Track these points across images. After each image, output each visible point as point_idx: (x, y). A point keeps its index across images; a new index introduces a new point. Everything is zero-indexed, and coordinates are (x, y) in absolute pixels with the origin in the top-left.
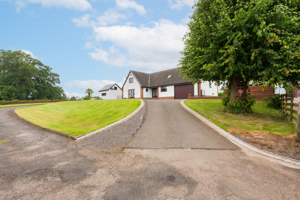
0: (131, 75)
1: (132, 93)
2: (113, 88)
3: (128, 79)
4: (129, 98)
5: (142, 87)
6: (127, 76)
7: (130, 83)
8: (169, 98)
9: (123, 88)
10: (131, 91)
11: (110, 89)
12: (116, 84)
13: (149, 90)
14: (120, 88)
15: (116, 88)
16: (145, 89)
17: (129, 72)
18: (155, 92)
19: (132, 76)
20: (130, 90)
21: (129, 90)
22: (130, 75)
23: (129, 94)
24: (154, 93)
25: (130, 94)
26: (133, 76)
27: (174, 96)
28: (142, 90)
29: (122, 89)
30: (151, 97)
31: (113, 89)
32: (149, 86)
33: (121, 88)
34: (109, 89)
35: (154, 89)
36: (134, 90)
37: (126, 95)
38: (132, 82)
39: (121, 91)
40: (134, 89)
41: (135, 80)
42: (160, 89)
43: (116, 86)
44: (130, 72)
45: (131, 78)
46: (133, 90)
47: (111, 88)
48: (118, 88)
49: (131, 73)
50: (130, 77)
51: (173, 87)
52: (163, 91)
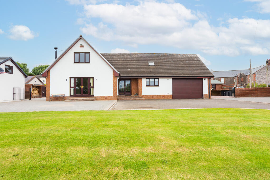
2: (3, 67)
4: (71, 96)
8: (163, 98)
19: (85, 49)
20: (75, 78)
21: (70, 78)
23: (71, 87)
25: (74, 87)
26: (87, 49)
27: (172, 94)
29: (47, 74)
40: (90, 78)
42: (144, 81)
43: (9, 63)
48: (15, 69)
51: (170, 80)
52: (150, 86)
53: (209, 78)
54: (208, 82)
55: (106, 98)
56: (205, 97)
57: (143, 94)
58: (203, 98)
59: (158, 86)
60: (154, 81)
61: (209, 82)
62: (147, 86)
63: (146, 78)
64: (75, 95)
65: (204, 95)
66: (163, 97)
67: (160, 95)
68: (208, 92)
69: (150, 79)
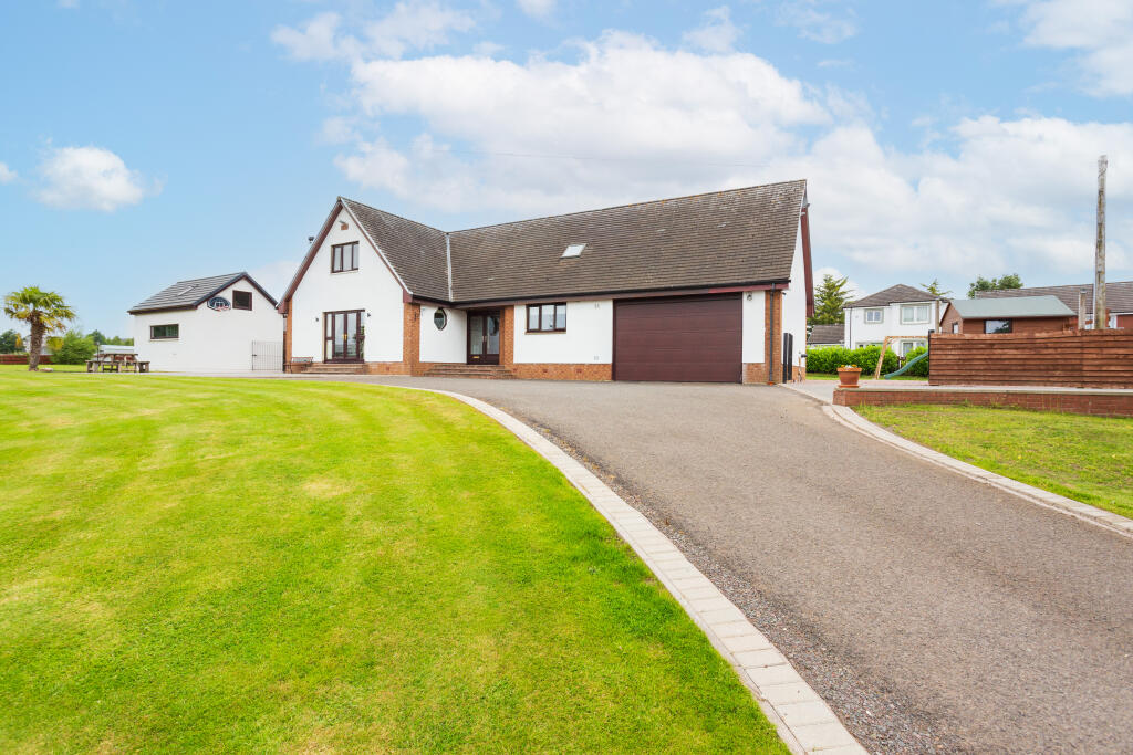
0: (345, 227)
1: (346, 332)
2: (228, 295)
3: (325, 251)
4: (326, 361)
5: (415, 302)
6: (316, 234)
7: (333, 271)
8: (580, 373)
9: (288, 299)
10: (339, 319)
11: (206, 299)
12: (245, 277)
13: (451, 317)
14: (273, 302)
15: (243, 301)
16: (428, 314)
17: (332, 205)
18: (485, 334)
19: (349, 231)
20: (334, 314)
21: (326, 314)
22: (337, 225)
23: (326, 339)
24: (478, 339)
25: (333, 338)
26: (354, 233)
27: (609, 360)
28: (416, 317)
29: (286, 307)
30: (463, 359)
31: (227, 304)
32: (451, 298)
33: (279, 297)
34: (200, 302)
35: (484, 317)
36: (364, 315)
37: (309, 344)
38: (347, 265)
39: (279, 320)
40: (359, 312)
41: (369, 256)
42: (519, 313)
43: (243, 286)
44: (339, 208)
45: (342, 246)
46: (352, 318)
47: (213, 299)
48: (257, 298)
49: (344, 217)
50: (337, 237)
51: (606, 308)
52: (539, 331)
53: (772, 287)
54: (766, 309)
55: (388, 369)
56: (751, 379)
57: (516, 361)
58: (741, 382)
59: (564, 330)
60: (552, 313)
61: (772, 306)
62: (529, 331)
63: (528, 306)
64: (334, 361)
65: (744, 367)
66: (579, 371)
67: (569, 365)
68: (766, 354)
69: (540, 305)
